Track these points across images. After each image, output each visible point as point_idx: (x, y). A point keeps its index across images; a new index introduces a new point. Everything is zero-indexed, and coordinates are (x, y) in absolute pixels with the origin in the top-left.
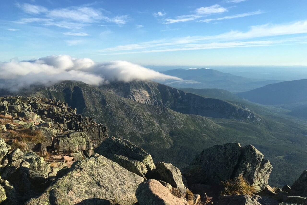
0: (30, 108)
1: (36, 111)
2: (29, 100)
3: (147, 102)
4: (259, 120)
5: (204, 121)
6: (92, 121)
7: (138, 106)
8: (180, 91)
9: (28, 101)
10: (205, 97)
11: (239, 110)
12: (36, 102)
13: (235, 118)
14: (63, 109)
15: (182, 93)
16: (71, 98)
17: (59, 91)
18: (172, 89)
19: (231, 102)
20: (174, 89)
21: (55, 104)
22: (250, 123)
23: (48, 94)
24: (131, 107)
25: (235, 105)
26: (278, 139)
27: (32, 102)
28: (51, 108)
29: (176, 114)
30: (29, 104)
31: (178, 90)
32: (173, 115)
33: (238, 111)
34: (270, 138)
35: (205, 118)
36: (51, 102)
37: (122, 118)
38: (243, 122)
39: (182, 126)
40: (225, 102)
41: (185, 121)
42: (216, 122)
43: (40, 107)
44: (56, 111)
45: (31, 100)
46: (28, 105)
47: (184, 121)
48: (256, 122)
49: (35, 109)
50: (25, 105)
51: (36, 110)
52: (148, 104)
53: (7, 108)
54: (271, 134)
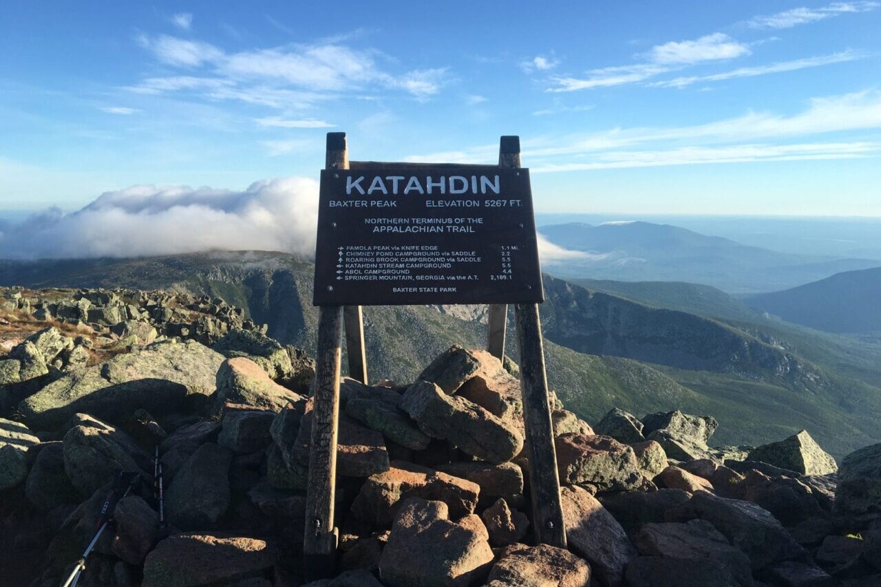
0: (145, 319)
1: (161, 328)
2: (143, 298)
3: (479, 318)
4: (811, 377)
5: (645, 377)
6: (305, 358)
7: (453, 329)
8: (574, 287)
9: (141, 300)
10: (648, 305)
11: (751, 346)
12: (160, 304)
13: (739, 371)
14: (232, 324)
15: (580, 293)
16: (266, 302)
17: (235, 281)
18: (552, 279)
19: (729, 323)
20: (556, 280)
21: (212, 311)
22: (785, 387)
23: (204, 290)
24: (432, 330)
25: (739, 331)
26: (870, 436)
27: (151, 303)
28: (199, 319)
29: (562, 354)
30: (143, 309)
31: (570, 285)
32: (554, 356)
33: (748, 349)
34: (846, 433)
35: (647, 366)
36: (202, 306)
37: (406, 362)
38: (763, 384)
39: (580, 391)
40: (710, 321)
41: (588, 375)
42: (682, 381)
43: (171, 318)
44: (213, 330)
45: (149, 298)
46: (141, 312)
47: (584, 374)
48: (804, 382)
49: (159, 321)
50: (134, 312)
51: (161, 323)
52: (481, 321)
53: (86, 313)
54: (850, 420)
